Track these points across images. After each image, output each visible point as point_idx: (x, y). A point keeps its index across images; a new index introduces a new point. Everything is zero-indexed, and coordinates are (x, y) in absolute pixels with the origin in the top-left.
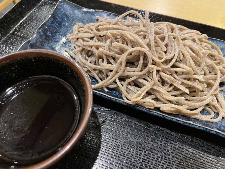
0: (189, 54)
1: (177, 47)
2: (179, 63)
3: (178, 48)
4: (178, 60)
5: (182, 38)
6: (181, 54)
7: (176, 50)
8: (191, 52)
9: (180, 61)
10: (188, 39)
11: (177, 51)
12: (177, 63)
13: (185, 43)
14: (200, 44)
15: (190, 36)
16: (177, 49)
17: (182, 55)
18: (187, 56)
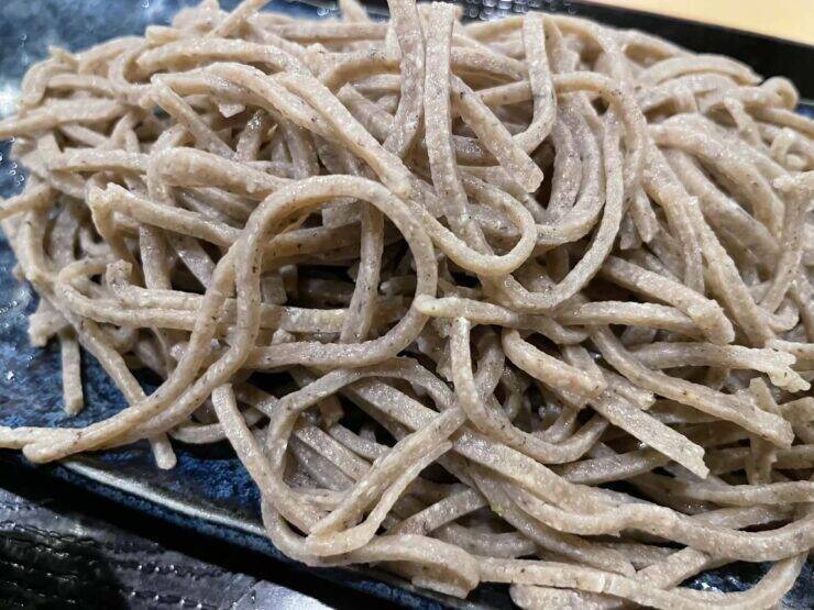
0: (694, 201)
1: (614, 158)
2: (632, 266)
3: (624, 166)
4: (624, 246)
5: (649, 103)
6: (642, 202)
7: (609, 183)
8: (707, 186)
9: (643, 254)
10: (688, 109)
11: (616, 183)
12: (622, 262)
13: (665, 134)
14: (756, 136)
15: (698, 87)
16: (619, 171)
17: (653, 215)
18: (686, 220)
